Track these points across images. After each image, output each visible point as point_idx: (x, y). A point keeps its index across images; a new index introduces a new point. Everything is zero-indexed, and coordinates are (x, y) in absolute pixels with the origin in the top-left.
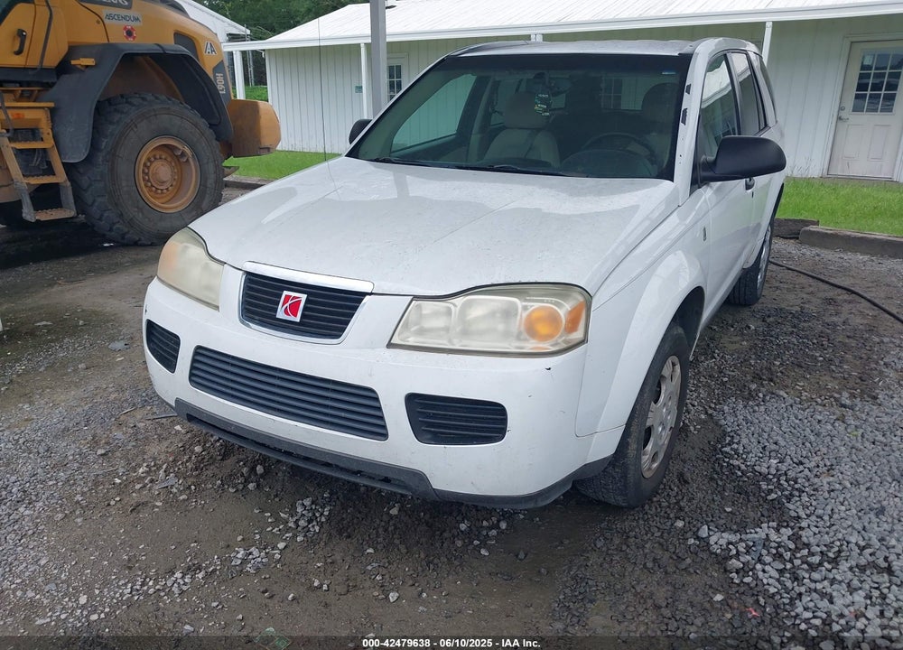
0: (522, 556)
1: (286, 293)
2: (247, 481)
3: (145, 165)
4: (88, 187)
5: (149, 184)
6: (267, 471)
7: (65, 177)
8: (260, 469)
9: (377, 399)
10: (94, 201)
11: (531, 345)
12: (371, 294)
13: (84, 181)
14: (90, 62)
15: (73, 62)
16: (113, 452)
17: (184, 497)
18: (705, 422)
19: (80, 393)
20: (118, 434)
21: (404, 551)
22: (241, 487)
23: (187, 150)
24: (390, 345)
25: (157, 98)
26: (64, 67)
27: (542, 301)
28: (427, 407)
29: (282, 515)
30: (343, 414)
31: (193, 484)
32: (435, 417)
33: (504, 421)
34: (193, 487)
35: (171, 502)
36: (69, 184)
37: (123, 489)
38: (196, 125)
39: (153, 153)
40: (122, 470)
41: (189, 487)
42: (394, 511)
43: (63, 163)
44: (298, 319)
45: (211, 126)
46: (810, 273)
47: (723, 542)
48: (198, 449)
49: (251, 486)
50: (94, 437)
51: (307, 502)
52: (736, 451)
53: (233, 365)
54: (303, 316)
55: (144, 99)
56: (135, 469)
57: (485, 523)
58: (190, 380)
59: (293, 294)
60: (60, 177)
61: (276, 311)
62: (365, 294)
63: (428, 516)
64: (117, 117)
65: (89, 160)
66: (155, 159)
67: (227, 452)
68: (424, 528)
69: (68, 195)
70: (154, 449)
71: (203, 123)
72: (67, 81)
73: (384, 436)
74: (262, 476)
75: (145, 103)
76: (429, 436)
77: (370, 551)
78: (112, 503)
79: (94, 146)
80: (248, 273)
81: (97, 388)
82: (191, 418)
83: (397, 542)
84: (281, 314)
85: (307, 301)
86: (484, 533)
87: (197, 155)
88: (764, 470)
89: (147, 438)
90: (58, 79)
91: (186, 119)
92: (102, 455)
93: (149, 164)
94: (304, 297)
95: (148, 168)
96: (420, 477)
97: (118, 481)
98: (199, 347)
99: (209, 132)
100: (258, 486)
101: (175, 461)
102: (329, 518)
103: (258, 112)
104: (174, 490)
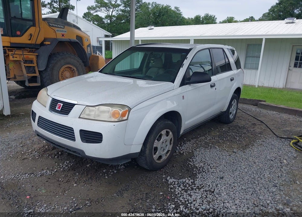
0: (116, 179)
1: (59, 103)
2: (55, 156)
3: (62, 72)
4: (45, 78)
5: (63, 78)
6: (62, 154)
7: (39, 74)
8: (60, 153)
9: (73, 131)
10: (46, 81)
11: (113, 120)
12: (77, 104)
13: (44, 76)
14: (49, 43)
15: (44, 43)
16: (25, 146)
17: (37, 158)
18: (190, 153)
19: (24, 131)
20: (28, 142)
21: (86, 175)
22: (53, 157)
23: (75, 69)
24: (79, 117)
25: (67, 53)
26: (42, 44)
27: (116, 109)
28: (85, 133)
29: (60, 164)
30: (66, 134)
31: (41, 155)
32: (87, 136)
33: (102, 138)
34: (41, 156)
35: (34, 159)
36: (39, 76)
37: (23, 155)
38: (78, 62)
39: (65, 69)
40: (25, 150)
41: (40, 155)
42: (88, 166)
43: (38, 71)
44: (60, 110)
45: (83, 62)
46: (253, 116)
47: (172, 181)
48: (46, 147)
49: (56, 157)
50: (21, 142)
51: (68, 162)
52: (193, 160)
53: (46, 121)
54: (61, 109)
55: (64, 54)
56: (28, 150)
57: (110, 171)
58: (38, 125)
59: (60, 104)
60: (37, 74)
61: (56, 108)
62: (75, 104)
63: (97, 168)
64: (55, 58)
65: (45, 70)
66: (65, 71)
67: (54, 148)
68: (94, 170)
69: (39, 80)
70: (35, 146)
71: (80, 61)
72: (43, 48)
73: (75, 140)
74: (60, 155)
75: (64, 55)
76: (85, 141)
77: (77, 174)
78: (19, 157)
79: (47, 66)
80: (53, 98)
81: (28, 131)
82: (38, 135)
83: (85, 173)
84: (57, 109)
85: (63, 105)
86: (109, 173)
87: (78, 70)
88: (197, 166)
89: (35, 143)
90: (40, 47)
91: (76, 60)
92: (21, 146)
93: (63, 72)
94: (62, 104)
95: (63, 73)
96: (83, 152)
97: (23, 152)
98: (40, 116)
99: (82, 64)
100: (58, 157)
101: (39, 149)
102: (71, 166)
103: (98, 59)
104: (36, 156)
